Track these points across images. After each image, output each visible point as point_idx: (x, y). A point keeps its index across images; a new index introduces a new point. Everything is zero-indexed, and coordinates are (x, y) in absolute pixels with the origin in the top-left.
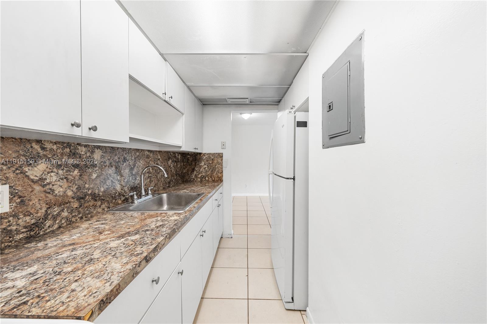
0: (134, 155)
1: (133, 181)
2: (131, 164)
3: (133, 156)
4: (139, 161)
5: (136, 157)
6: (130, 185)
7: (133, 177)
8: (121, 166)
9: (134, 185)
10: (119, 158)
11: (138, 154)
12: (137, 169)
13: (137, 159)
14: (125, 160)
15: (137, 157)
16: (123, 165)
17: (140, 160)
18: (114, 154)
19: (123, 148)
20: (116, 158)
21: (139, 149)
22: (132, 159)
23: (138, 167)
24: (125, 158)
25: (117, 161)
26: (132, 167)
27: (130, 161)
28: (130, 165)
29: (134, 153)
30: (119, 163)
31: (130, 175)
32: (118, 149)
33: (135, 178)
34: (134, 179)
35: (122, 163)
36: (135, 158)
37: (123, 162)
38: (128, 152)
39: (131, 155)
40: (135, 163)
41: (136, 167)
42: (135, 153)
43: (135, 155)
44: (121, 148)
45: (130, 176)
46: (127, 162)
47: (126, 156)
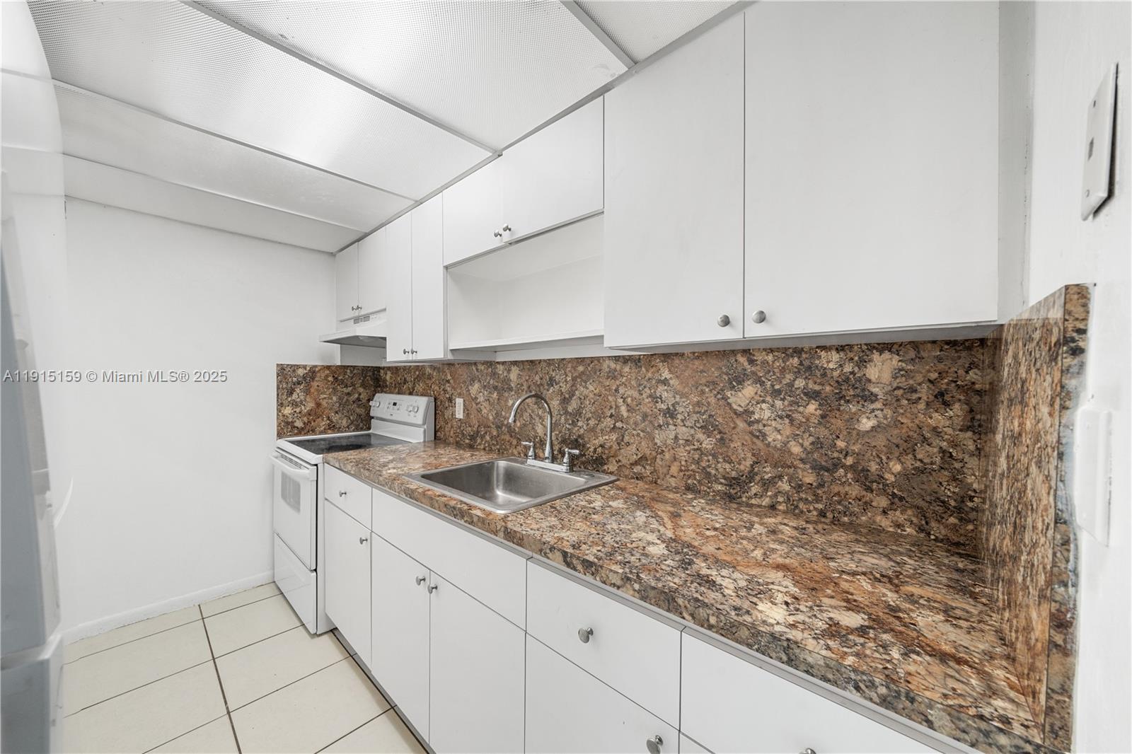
0: (570, 371)
1: (567, 426)
2: (563, 390)
3: (570, 375)
4: (583, 384)
5: (576, 377)
6: (560, 432)
7: (568, 417)
8: (545, 392)
9: (570, 436)
10: (541, 379)
11: (581, 368)
12: (579, 402)
13: (579, 380)
14: (552, 382)
15: (580, 375)
16: (548, 391)
17: (586, 382)
18: (534, 371)
19: (549, 360)
20: (537, 378)
21: (584, 358)
22: (566, 381)
23: (580, 399)
24: (551, 379)
25: (538, 383)
26: (567, 396)
27: (561, 384)
28: (562, 393)
29: (572, 367)
30: (541, 388)
31: (561, 413)
32: (539, 363)
33: (573, 421)
34: (571, 422)
35: (546, 387)
36: (574, 379)
37: (548, 385)
38: (559, 365)
39: (565, 373)
40: (574, 388)
41: (575, 397)
42: (574, 368)
43: (573, 371)
44: (545, 361)
45: (562, 415)
46: (556, 387)
47: (554, 375)
